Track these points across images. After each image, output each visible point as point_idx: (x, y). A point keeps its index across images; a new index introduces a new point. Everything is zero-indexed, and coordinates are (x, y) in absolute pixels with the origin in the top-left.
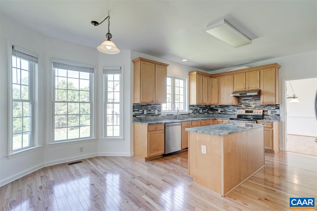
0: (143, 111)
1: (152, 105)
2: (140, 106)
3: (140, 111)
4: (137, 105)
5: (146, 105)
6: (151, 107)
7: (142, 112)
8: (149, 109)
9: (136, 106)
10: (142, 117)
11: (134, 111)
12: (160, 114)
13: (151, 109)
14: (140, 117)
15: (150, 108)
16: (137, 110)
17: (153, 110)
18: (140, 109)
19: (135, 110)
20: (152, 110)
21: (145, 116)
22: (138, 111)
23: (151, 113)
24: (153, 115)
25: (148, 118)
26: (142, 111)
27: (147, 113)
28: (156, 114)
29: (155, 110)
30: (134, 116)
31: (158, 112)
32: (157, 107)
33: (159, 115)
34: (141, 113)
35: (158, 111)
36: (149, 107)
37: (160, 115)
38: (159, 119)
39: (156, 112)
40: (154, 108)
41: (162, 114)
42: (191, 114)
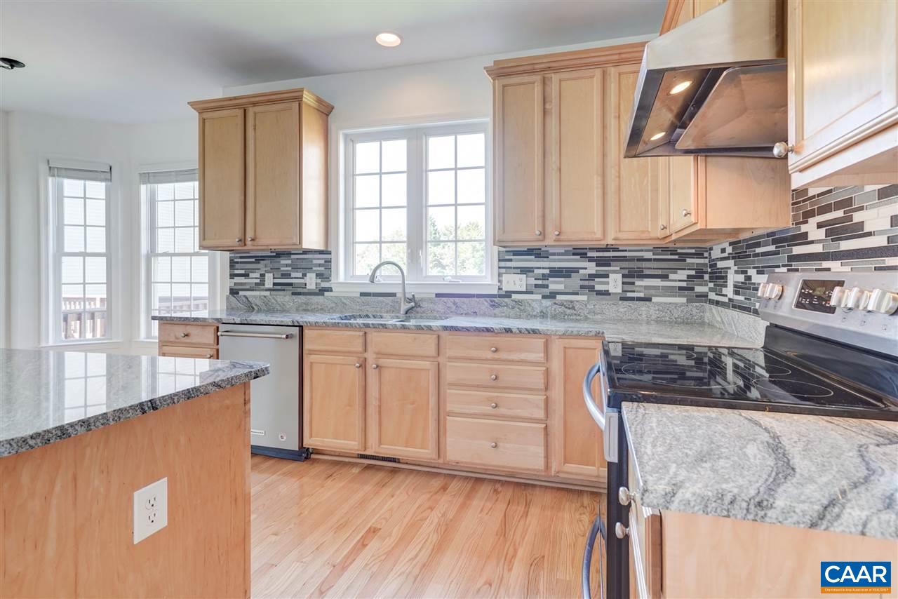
0: (263, 275)
1: (293, 257)
2: (253, 260)
3: (252, 275)
4: (241, 257)
5: (275, 254)
6: (289, 262)
7: (258, 281)
8: (282, 269)
9: (240, 260)
10: (255, 297)
11: (232, 276)
12: (330, 290)
13: (290, 269)
14: (245, 296)
15: (287, 265)
16: (243, 272)
17: (300, 275)
18: (254, 270)
19: (236, 272)
20: (293, 275)
21: (267, 293)
22: (246, 275)
23: (291, 284)
24: (299, 290)
25: (273, 301)
26: (257, 275)
27: (275, 284)
28: (308, 287)
29: (304, 275)
30: (234, 292)
31: (319, 281)
32: (315, 262)
33: (322, 291)
34: (256, 284)
35: (319, 275)
36: (283, 262)
37: (326, 293)
38: (320, 307)
39: (311, 281)
40: (304, 265)
41: (337, 291)
42: (514, 296)
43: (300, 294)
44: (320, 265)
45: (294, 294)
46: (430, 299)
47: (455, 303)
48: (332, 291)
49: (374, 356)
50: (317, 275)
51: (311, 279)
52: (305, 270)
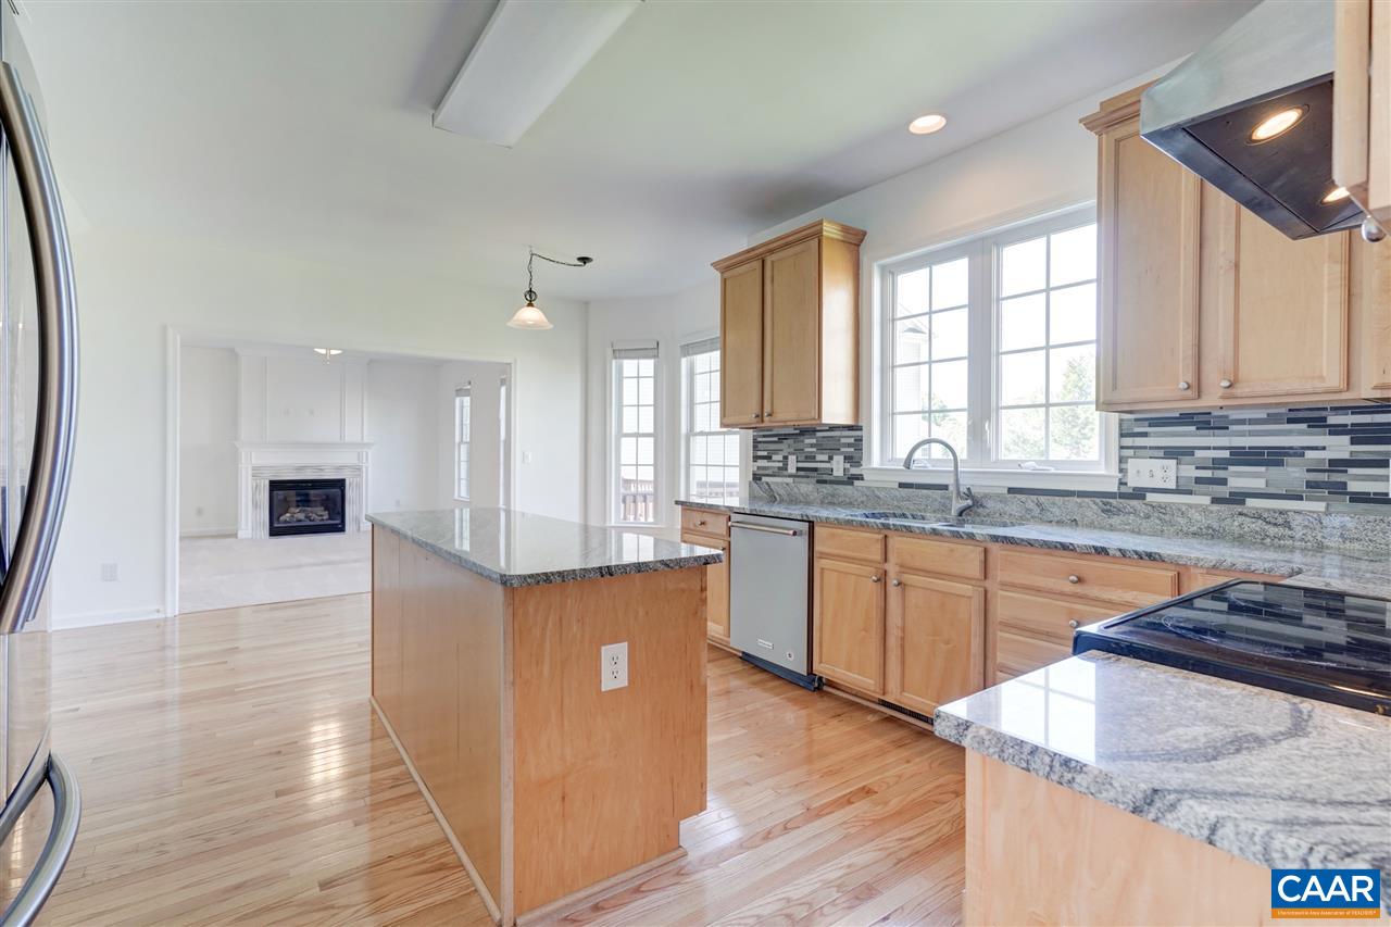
0: (786, 458)
1: (819, 434)
2: (776, 439)
3: (774, 457)
4: (764, 436)
5: (797, 432)
6: (814, 441)
7: (781, 465)
8: (806, 450)
9: (764, 439)
10: (777, 484)
11: (756, 458)
12: (860, 477)
13: (814, 450)
14: (767, 483)
15: (812, 446)
16: (765, 453)
17: (825, 458)
18: (776, 451)
19: (760, 453)
20: (819, 457)
21: (790, 480)
22: (768, 458)
23: (815, 470)
24: (825, 477)
25: (795, 489)
26: (780, 457)
27: (798, 469)
28: (835, 473)
29: (831, 458)
30: (757, 477)
31: (848, 465)
32: (843, 441)
33: (851, 479)
34: (779, 468)
35: (848, 458)
36: (807, 441)
37: (856, 483)
38: (848, 500)
39: (838, 466)
40: (831, 444)
41: (870, 479)
42: (1150, 497)
43: (825, 482)
44: (849, 445)
45: (818, 482)
46: (998, 495)
47: (1039, 505)
48: (862, 479)
49: (897, 568)
50: (845, 458)
51: (838, 462)
52: (833, 450)
